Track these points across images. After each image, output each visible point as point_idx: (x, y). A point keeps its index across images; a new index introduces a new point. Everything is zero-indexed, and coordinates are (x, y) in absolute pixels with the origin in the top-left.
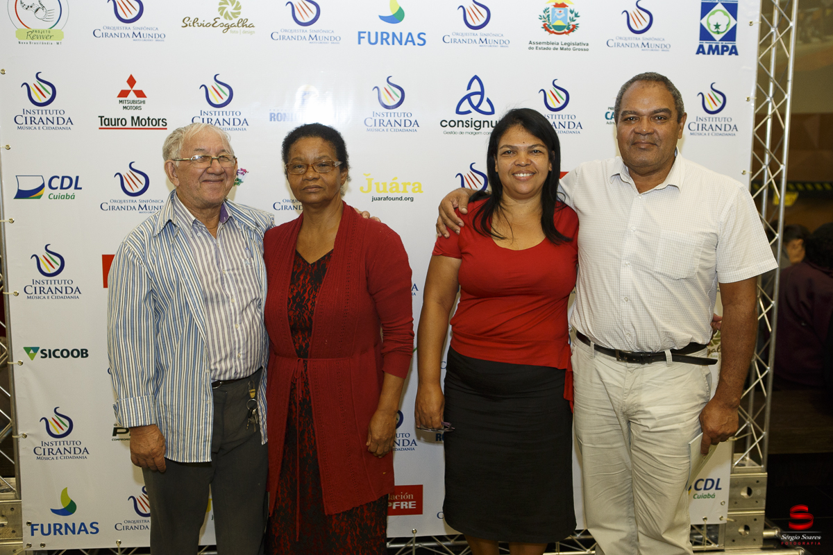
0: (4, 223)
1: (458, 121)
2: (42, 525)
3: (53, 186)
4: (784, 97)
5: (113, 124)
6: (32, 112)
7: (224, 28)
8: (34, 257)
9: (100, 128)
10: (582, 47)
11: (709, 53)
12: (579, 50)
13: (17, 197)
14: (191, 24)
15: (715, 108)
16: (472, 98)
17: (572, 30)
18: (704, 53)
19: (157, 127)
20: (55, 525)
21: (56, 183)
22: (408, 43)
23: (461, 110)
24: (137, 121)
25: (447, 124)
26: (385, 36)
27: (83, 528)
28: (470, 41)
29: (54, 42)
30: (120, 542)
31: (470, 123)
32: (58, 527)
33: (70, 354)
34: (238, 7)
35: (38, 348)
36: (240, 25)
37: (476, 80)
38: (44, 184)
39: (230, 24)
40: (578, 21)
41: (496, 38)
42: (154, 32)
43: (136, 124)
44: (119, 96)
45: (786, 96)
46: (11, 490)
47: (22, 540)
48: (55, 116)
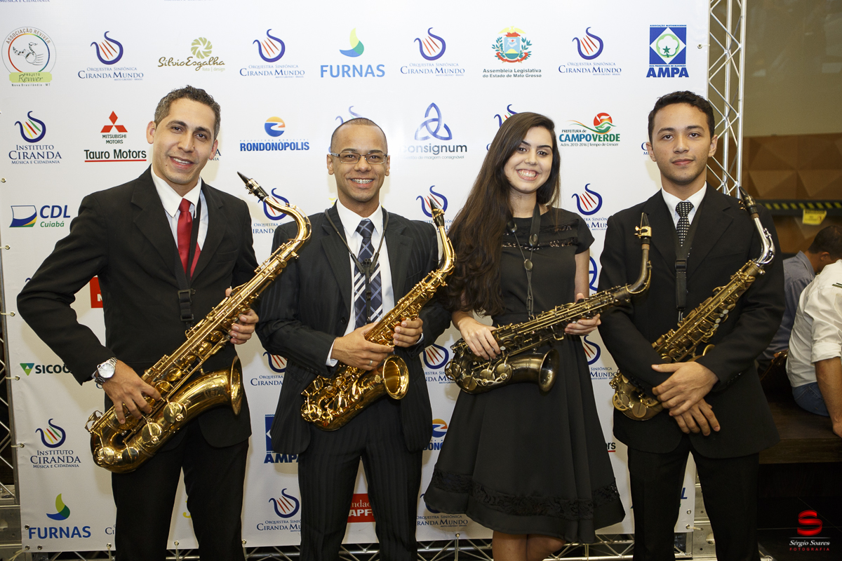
0: (1, 249)
1: (417, 147)
2: (39, 529)
3: (45, 215)
4: (736, 115)
5: (98, 157)
6: (24, 148)
7: (197, 66)
8: (28, 281)
9: (86, 161)
10: (535, 73)
11: (659, 76)
12: (532, 76)
13: (13, 225)
14: (167, 64)
16: (430, 124)
17: (525, 58)
18: (655, 76)
19: (137, 158)
20: (51, 529)
21: (47, 212)
22: (368, 75)
23: (419, 136)
24: (119, 154)
26: (346, 69)
27: (76, 532)
28: (427, 71)
29: (44, 84)
30: (110, 546)
31: (428, 148)
32: (53, 531)
33: (62, 369)
34: (209, 47)
35: (33, 364)
36: (211, 63)
37: (433, 108)
38: (36, 213)
39: (202, 63)
40: (530, 48)
41: (452, 68)
42: (133, 72)
43: (118, 157)
44: (102, 132)
45: (738, 114)
46: (10, 496)
47: (21, 542)
48: (45, 151)
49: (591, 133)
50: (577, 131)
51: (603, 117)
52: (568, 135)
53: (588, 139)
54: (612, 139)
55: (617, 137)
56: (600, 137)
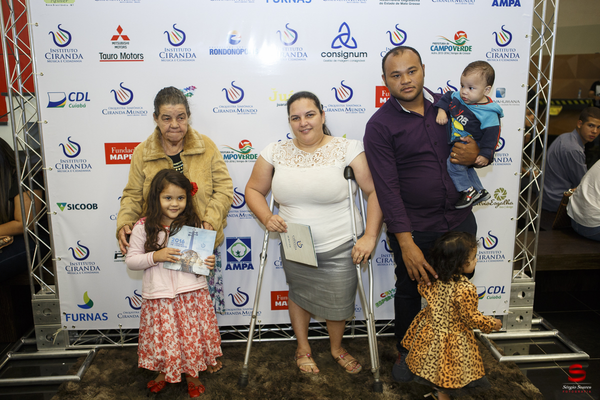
0: (41, 123)
1: (333, 53)
2: (73, 315)
3: (72, 99)
4: (551, 34)
5: (109, 58)
6: (56, 51)
8: (61, 145)
9: (101, 61)
10: (415, 2)
11: (500, 5)
12: (413, 4)
13: (48, 107)
15: (504, 43)
16: (342, 37)
18: (497, 5)
19: (137, 59)
20: (80, 315)
21: (73, 97)
22: (300, 1)
23: (335, 45)
24: (124, 56)
25: (326, 55)
27: (98, 317)
29: (69, 4)
30: (121, 326)
31: (341, 54)
32: (82, 316)
33: (86, 207)
35: (66, 203)
37: (344, 26)
38: (65, 98)
43: (123, 58)
44: (112, 40)
45: (553, 34)
46: (52, 293)
47: (61, 324)
48: (71, 53)
49: (452, 45)
50: (443, 44)
51: (461, 34)
52: (436, 47)
53: (450, 49)
54: (466, 49)
55: (470, 48)
56: (458, 48)
